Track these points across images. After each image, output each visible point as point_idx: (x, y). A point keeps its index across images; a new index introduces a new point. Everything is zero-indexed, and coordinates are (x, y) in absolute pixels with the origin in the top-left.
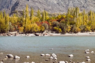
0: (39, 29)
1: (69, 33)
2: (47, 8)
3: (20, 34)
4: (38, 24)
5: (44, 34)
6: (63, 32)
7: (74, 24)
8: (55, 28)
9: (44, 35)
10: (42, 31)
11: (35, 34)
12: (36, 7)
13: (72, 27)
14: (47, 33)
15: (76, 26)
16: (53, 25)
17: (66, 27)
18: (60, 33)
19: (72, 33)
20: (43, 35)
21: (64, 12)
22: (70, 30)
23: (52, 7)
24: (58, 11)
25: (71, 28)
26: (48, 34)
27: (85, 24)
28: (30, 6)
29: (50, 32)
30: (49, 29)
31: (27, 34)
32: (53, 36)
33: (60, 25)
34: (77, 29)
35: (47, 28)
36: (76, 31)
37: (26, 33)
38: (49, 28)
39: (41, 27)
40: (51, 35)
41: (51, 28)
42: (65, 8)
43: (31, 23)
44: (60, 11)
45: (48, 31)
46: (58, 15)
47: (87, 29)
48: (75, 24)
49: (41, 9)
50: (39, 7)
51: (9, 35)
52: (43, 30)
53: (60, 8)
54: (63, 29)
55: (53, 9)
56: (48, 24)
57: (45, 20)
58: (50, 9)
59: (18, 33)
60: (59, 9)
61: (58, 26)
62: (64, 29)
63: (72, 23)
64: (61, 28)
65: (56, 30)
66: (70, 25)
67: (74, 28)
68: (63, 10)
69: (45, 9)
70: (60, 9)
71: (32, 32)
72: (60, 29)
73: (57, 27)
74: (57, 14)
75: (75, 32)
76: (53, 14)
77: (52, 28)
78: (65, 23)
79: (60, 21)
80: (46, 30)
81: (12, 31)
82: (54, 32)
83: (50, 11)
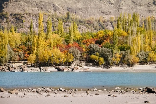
0: (64, 59)
1: (117, 65)
2: (75, 5)
3: (28, 67)
4: (61, 49)
5: (73, 67)
6: (107, 64)
7: (127, 49)
8: (93, 56)
9: (73, 70)
10: (68, 62)
11: (56, 69)
12: (49, 3)
13: (123, 56)
14: (78, 65)
15: (131, 52)
16: (88, 52)
17: (112, 55)
18: (102, 66)
19: (124, 66)
20: (70, 69)
21: (112, 16)
22: (120, 60)
23: (84, 4)
24: (98, 13)
25: (121, 56)
26: (80, 68)
27: (147, 50)
28: (35, 2)
29: (83, 63)
30: (82, 59)
31: (42, 68)
32: (89, 71)
33: (102, 51)
34: (132, 58)
35: (78, 58)
36: (130, 61)
37: (40, 66)
38: (82, 57)
39: (67, 54)
40: (86, 69)
41: (85, 57)
42: (113, 6)
43: (48, 46)
44: (103, 13)
45: (79, 62)
46: (99, 21)
47: (151, 59)
48: (130, 48)
49: (61, 8)
50: (57, 5)
51: (11, 70)
52: (71, 61)
53: (103, 6)
54: (107, 59)
55: (87, 9)
56: (80, 48)
57: (74, 40)
58: (79, 9)
59: (25, 67)
60: (101, 7)
61: (98, 53)
62: (109, 59)
63: (124, 47)
64: (103, 57)
65: (95, 61)
66: (121, 50)
67: (126, 56)
68: (110, 11)
69: (68, 9)
70: (103, 8)
71: (51, 64)
72: (102, 59)
73: (96, 55)
74: (96, 20)
75: (129, 65)
76: (88, 21)
77: (88, 56)
78: (111, 49)
79: (102, 43)
80: (77, 61)
81: (14, 63)
82: (91, 64)
83: (81, 14)
